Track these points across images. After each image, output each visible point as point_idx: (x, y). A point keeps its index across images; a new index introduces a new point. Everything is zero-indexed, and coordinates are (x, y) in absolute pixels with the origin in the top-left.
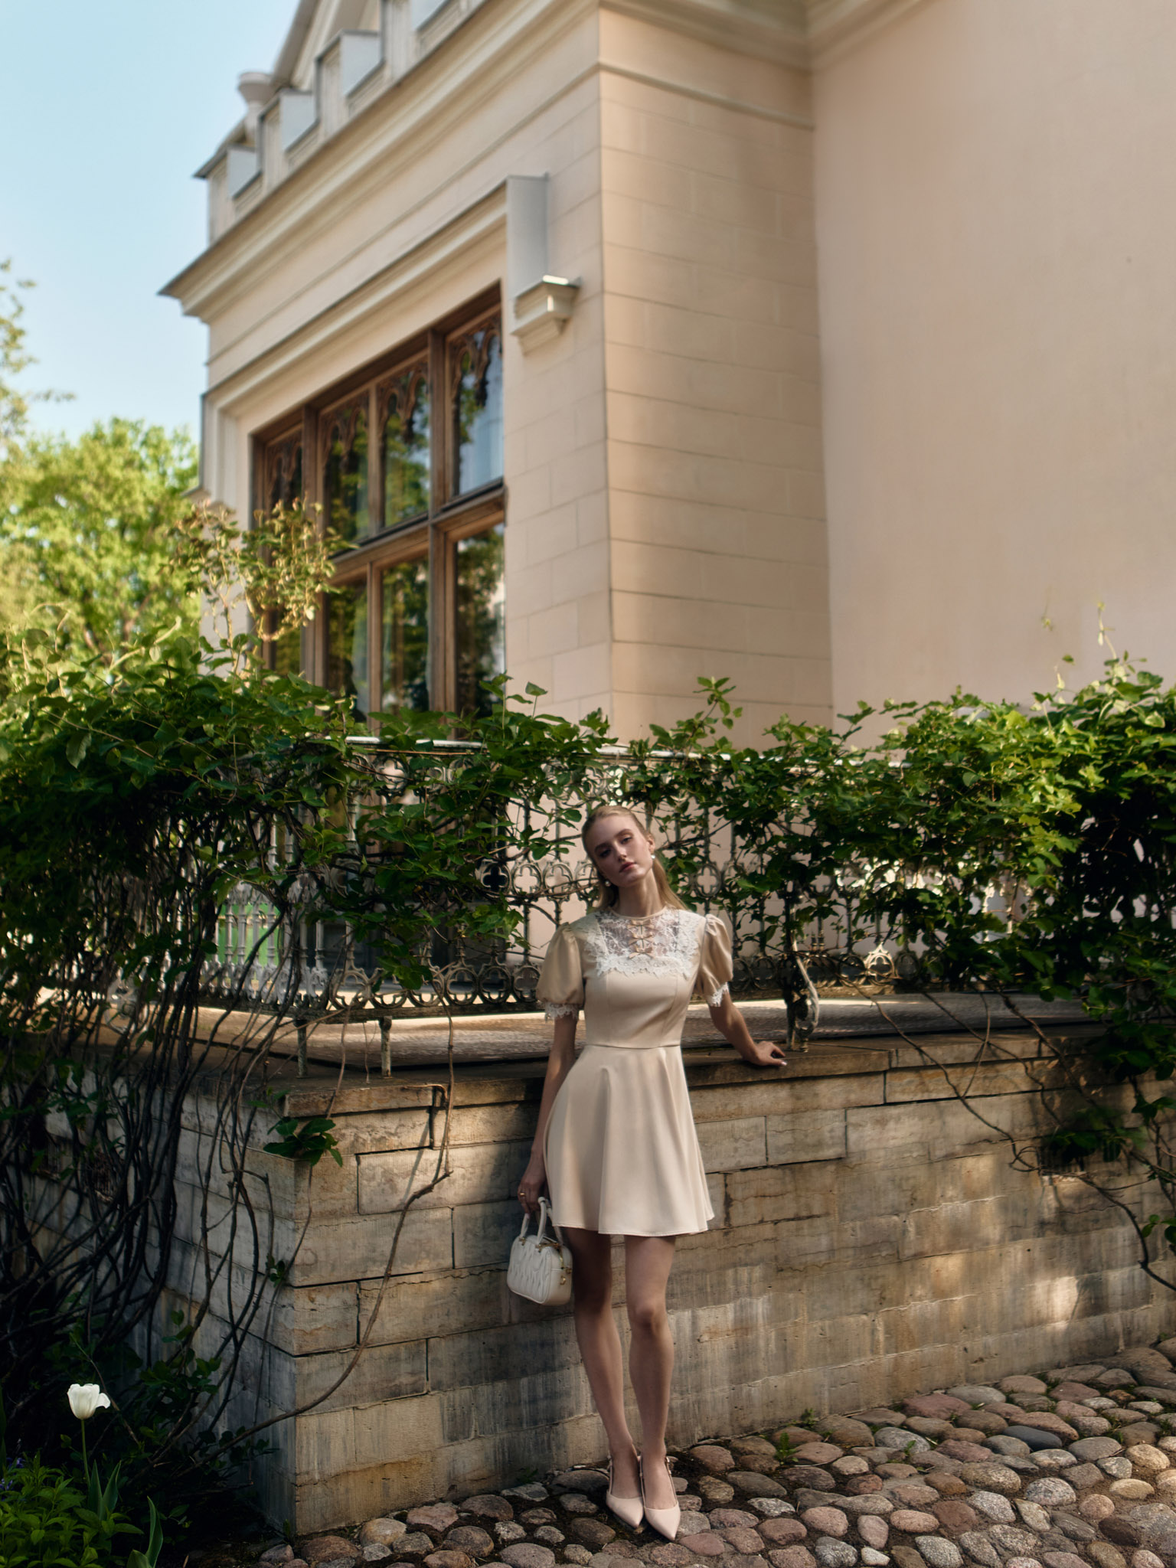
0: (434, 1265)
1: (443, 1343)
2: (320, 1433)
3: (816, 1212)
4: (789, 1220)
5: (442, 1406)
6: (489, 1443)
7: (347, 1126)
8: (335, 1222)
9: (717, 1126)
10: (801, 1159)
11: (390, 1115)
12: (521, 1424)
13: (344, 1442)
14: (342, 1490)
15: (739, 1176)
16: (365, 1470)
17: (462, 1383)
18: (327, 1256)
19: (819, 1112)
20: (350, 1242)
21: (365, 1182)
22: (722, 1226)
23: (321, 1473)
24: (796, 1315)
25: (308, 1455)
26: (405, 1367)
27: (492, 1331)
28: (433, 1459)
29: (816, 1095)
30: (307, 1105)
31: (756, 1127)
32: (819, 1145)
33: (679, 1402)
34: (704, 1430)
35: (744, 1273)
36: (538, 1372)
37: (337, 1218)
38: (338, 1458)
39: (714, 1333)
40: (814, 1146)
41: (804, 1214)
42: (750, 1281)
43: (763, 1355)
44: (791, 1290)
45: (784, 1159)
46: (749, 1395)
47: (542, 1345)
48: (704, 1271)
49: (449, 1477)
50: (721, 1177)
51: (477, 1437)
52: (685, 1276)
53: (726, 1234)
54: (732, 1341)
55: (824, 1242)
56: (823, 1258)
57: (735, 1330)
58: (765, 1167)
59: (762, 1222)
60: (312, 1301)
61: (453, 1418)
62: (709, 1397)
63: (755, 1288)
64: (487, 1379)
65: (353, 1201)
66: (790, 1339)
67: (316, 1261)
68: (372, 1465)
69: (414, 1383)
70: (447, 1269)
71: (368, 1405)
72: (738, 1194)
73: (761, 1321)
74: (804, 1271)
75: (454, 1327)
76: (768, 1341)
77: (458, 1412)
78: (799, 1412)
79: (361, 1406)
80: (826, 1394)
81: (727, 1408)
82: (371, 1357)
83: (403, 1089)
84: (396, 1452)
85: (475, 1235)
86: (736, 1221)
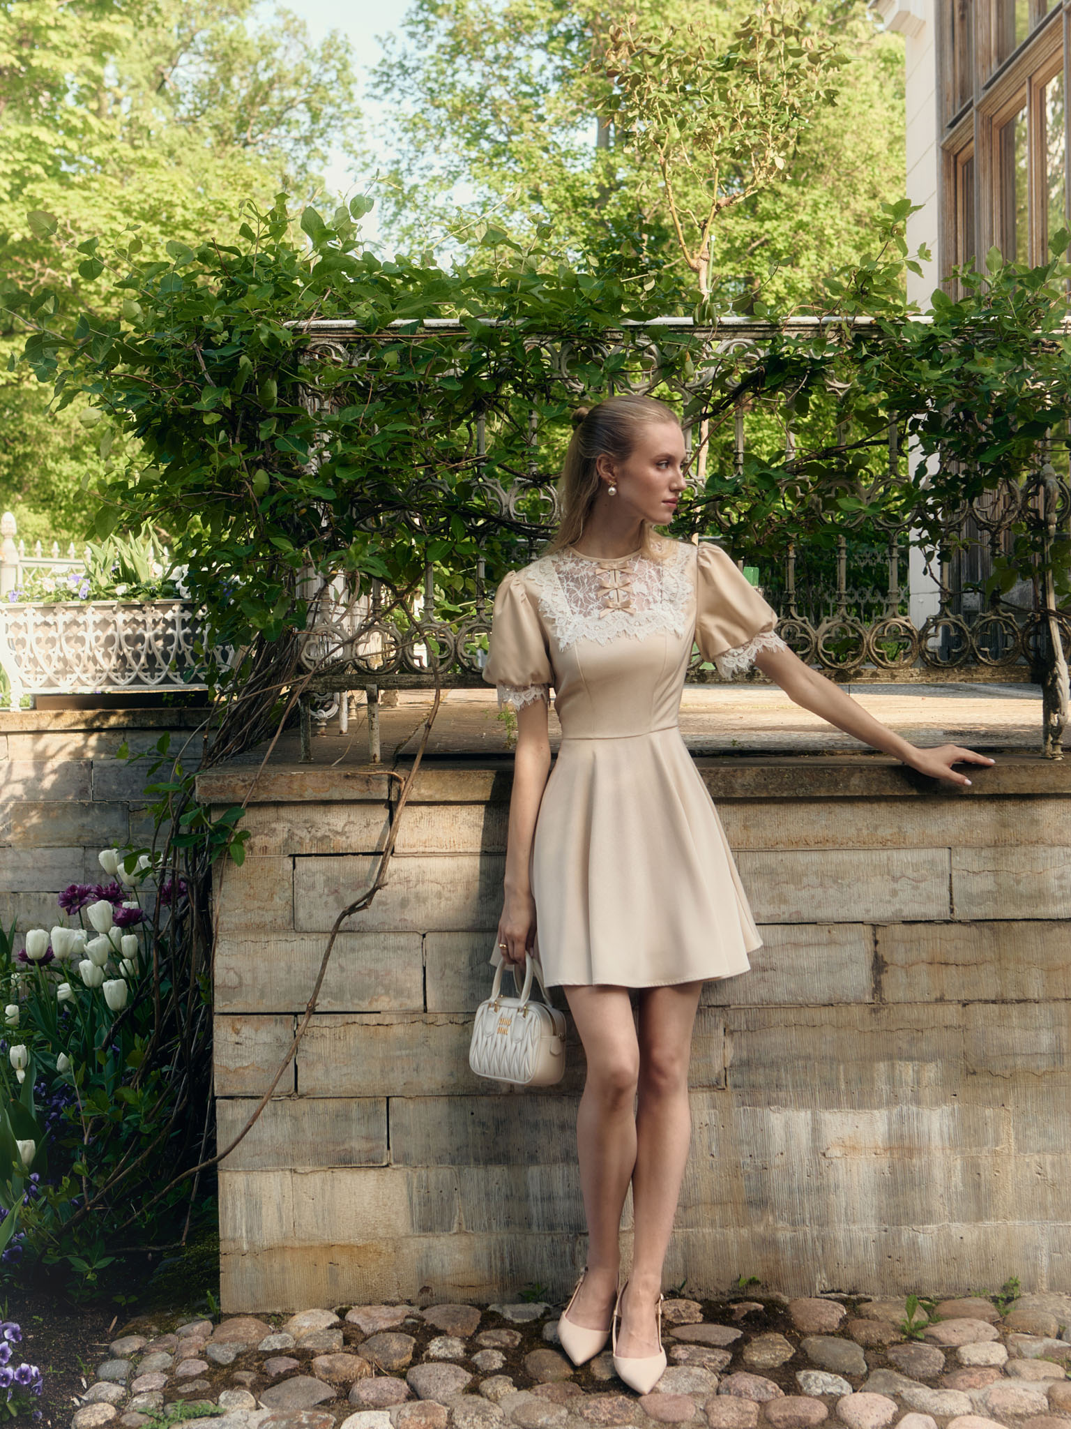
0: (395, 1004)
1: (411, 1105)
2: (249, 1195)
3: (1033, 993)
4: (986, 1002)
5: (409, 1184)
6: (481, 1243)
7: (278, 820)
8: (264, 938)
9: (862, 856)
10: (1008, 916)
11: (335, 809)
12: (530, 1225)
13: (279, 1210)
14: (276, 1267)
15: (899, 930)
16: (306, 1249)
17: (440, 1160)
18: (255, 979)
19: (1041, 848)
20: (283, 964)
21: (302, 892)
22: (868, 998)
23: (251, 1243)
24: (997, 1142)
25: (234, 1216)
26: (357, 1129)
27: (485, 1100)
28: (396, 1249)
29: (1034, 822)
30: (221, 790)
31: (932, 863)
32: (1039, 896)
33: (789, 1235)
34: (831, 1279)
35: (907, 1071)
36: (555, 1161)
37: (266, 933)
38: (271, 1229)
39: (851, 1148)
40: (1031, 897)
41: (1013, 995)
42: (918, 1082)
43: (941, 1190)
44: (989, 1103)
45: (978, 912)
46: (913, 1243)
47: (563, 1127)
48: (832, 1059)
49: (421, 1274)
50: (867, 930)
51: (460, 1232)
52: (801, 1063)
53: (875, 1011)
54: (884, 1162)
55: (1046, 1040)
56: (1044, 1064)
57: (890, 1149)
58: (948, 922)
59: (941, 1000)
60: (237, 1032)
61: (427, 1202)
62: (841, 1235)
63: (926, 1093)
64: (477, 1160)
65: (287, 914)
66: (986, 1174)
67: (241, 984)
68: (316, 1243)
69: (371, 1150)
70: (414, 1012)
71: (308, 1169)
72: (897, 955)
73: (936, 1142)
74: (1012, 1078)
75: (426, 1087)
76: (949, 1172)
77: (434, 1195)
78: (1000, 1280)
79: (300, 1170)
80: (1045, 1261)
81: (872, 1253)
82: (312, 1109)
83: (347, 777)
84: (346, 1233)
85: (457, 972)
86: (889, 995)
